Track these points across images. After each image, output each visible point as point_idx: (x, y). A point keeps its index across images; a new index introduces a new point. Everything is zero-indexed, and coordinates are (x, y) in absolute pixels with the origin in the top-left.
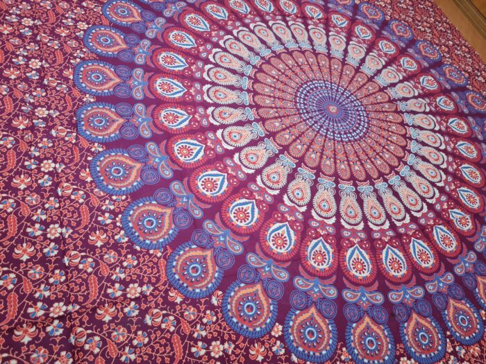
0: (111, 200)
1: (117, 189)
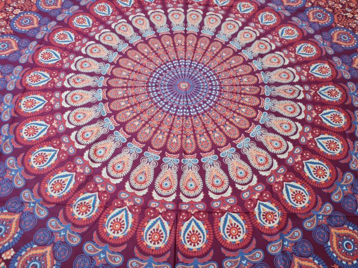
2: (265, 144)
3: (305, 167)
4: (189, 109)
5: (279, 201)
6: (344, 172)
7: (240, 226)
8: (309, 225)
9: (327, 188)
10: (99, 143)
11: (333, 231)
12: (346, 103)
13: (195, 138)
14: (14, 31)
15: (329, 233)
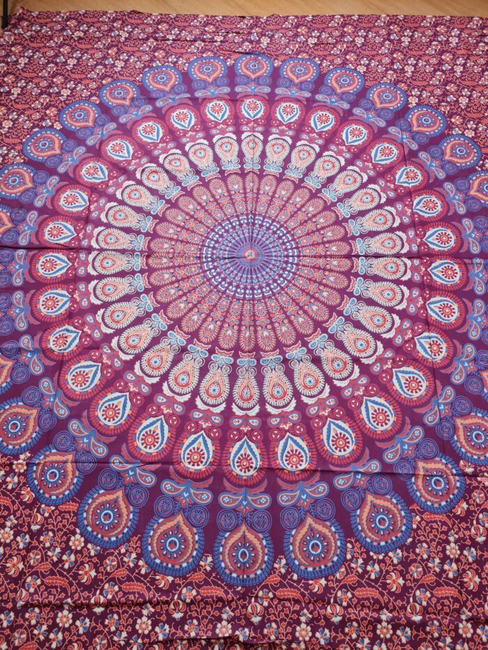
0: (351, 560)
1: (338, 552)
2: (156, 348)
3: (120, 394)
4: (213, 261)
5: (78, 355)
6: (109, 446)
7: (55, 310)
8: (46, 384)
9: (89, 417)
10: (165, 175)
11: (34, 412)
12: (225, 480)
13: (168, 268)
14: (325, 74)
15: (32, 406)
